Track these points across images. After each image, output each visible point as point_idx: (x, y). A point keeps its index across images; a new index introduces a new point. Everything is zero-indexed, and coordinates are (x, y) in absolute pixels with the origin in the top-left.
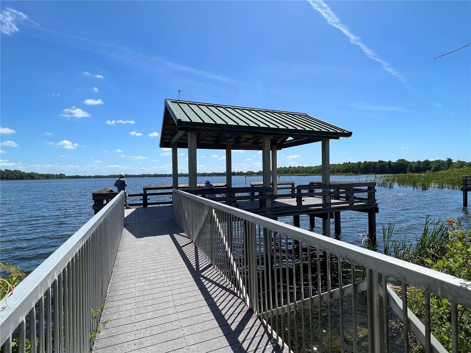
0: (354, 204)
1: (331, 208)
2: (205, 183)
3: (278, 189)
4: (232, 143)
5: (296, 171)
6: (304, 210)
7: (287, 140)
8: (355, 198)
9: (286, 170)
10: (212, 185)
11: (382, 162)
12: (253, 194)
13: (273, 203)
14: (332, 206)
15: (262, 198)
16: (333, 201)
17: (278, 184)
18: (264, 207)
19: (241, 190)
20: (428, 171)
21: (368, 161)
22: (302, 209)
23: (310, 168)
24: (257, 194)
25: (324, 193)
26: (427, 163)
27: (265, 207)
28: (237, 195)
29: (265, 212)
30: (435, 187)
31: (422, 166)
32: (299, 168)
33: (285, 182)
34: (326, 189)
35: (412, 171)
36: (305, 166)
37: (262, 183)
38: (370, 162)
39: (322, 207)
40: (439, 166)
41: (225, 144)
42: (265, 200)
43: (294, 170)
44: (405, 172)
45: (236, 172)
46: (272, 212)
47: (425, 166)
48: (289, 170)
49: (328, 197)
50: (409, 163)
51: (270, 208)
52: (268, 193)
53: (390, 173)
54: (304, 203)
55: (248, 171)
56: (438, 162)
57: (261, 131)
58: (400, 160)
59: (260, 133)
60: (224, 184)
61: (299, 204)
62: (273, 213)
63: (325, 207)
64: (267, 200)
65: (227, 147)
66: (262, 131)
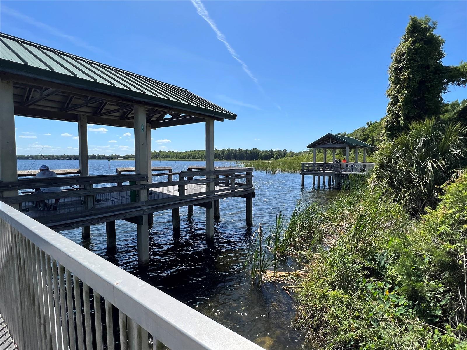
0: (236, 190)
1: (214, 196)
2: (40, 169)
3: (153, 175)
4: (88, 114)
5: (166, 156)
6: (188, 200)
7: (164, 118)
8: (236, 184)
9: (156, 154)
10: (52, 173)
11: (241, 150)
12: (119, 184)
13: (149, 194)
14: (215, 194)
15: (135, 189)
16: (216, 188)
17: (153, 170)
18: (137, 200)
19: (102, 179)
20: (272, 158)
21: (230, 149)
22: (185, 200)
23: (180, 153)
24: (126, 183)
25: (208, 180)
26: (272, 152)
27: (139, 200)
28: (95, 186)
29: (139, 207)
30: (280, 172)
31: (268, 154)
32: (170, 153)
33: (161, 167)
34: (210, 176)
35: (262, 159)
36: (176, 151)
37: (134, 168)
38: (232, 150)
39: (205, 196)
40: (279, 155)
41: (77, 114)
42: (139, 191)
43: (165, 154)
44: (257, 159)
45: (97, 155)
46: (148, 206)
47: (270, 155)
48: (159, 155)
49: (212, 184)
50: (260, 152)
51: (145, 201)
52: (143, 183)
53: (247, 159)
54: (187, 193)
55: (112, 155)
56: (278, 151)
57: (133, 97)
58: (253, 149)
59: (131, 101)
60: (76, 170)
61: (182, 193)
62: (150, 207)
63: (209, 195)
64: (142, 191)
65: (80, 119)
66: (135, 98)
